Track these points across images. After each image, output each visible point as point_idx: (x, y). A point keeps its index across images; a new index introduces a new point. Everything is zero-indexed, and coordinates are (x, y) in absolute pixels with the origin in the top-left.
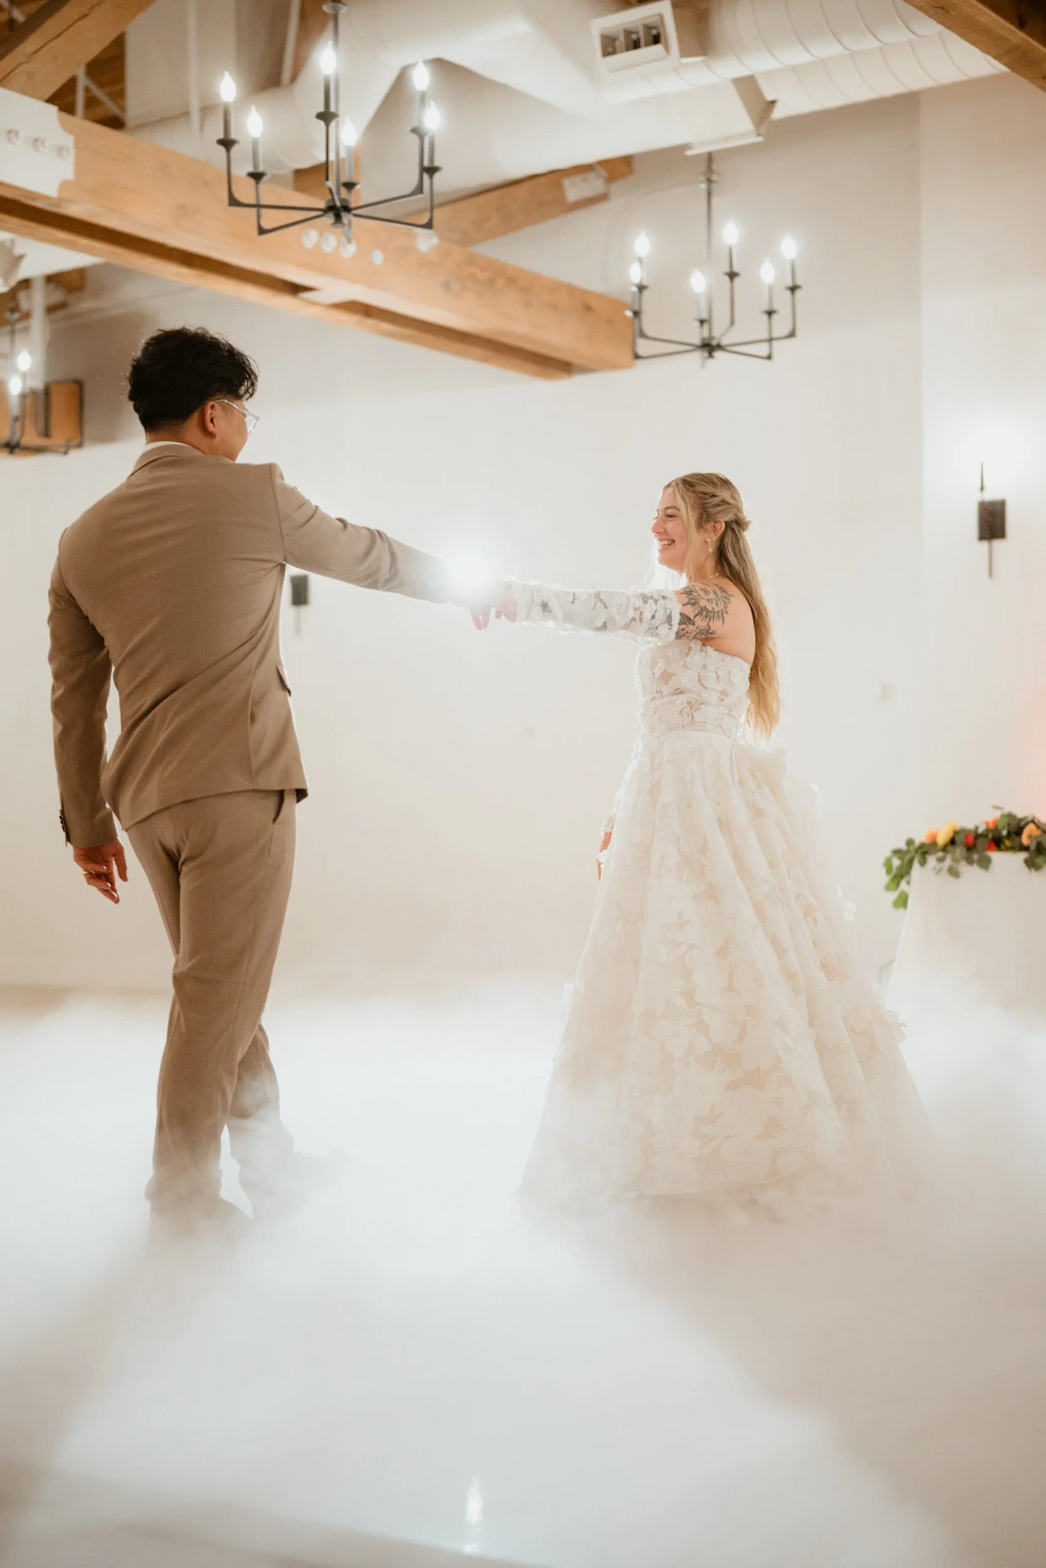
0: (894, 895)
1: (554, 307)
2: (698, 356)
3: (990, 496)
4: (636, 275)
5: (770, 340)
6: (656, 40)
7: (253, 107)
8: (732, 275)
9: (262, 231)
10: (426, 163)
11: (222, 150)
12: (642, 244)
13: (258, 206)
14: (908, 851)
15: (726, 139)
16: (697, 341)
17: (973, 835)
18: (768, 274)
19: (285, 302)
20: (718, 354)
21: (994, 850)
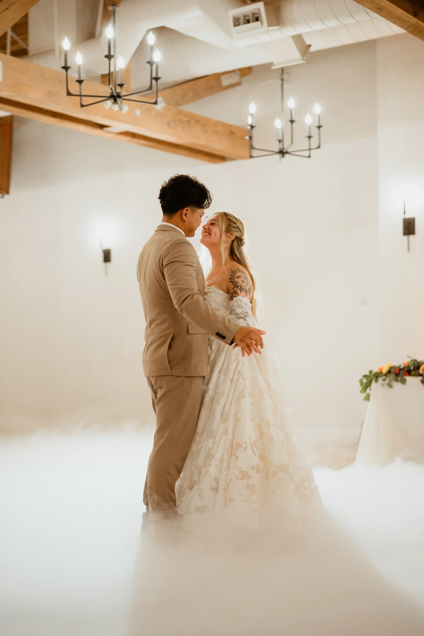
0: (364, 395)
1: (216, 132)
2: (278, 156)
3: (408, 216)
4: (250, 121)
5: (310, 149)
6: (257, 19)
7: (78, 51)
8: (292, 122)
9: (82, 106)
10: (154, 76)
11: (64, 71)
12: (253, 108)
13: (81, 96)
14: (369, 376)
15: (289, 62)
16: (277, 150)
17: (398, 369)
18: (309, 120)
19: (98, 132)
20: (286, 156)
21: (407, 376)
